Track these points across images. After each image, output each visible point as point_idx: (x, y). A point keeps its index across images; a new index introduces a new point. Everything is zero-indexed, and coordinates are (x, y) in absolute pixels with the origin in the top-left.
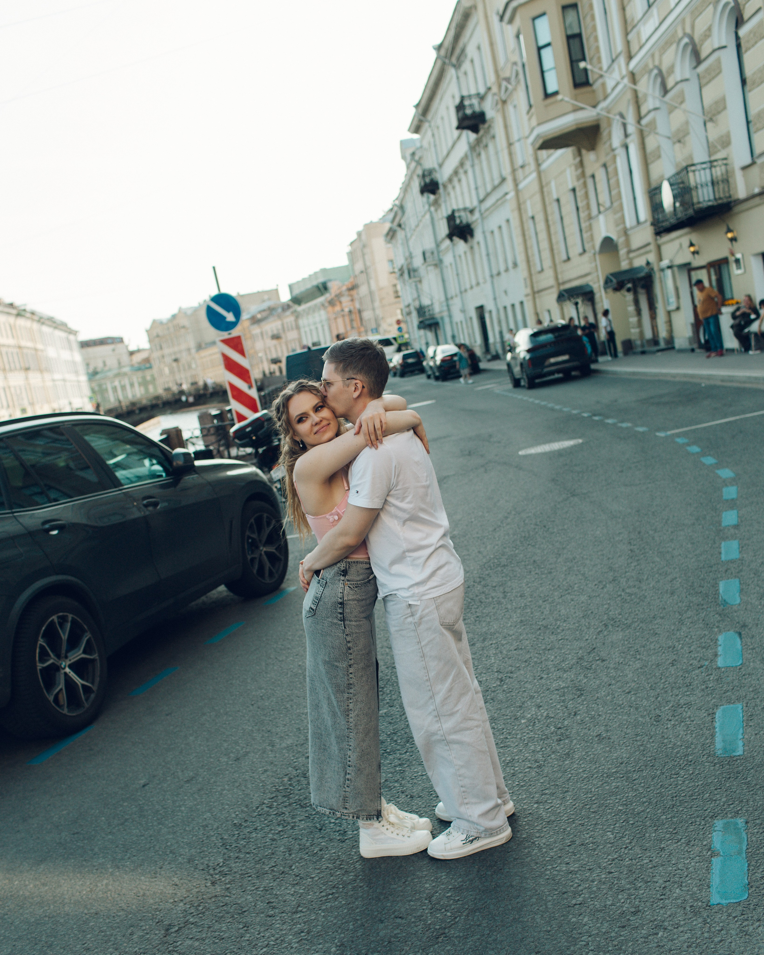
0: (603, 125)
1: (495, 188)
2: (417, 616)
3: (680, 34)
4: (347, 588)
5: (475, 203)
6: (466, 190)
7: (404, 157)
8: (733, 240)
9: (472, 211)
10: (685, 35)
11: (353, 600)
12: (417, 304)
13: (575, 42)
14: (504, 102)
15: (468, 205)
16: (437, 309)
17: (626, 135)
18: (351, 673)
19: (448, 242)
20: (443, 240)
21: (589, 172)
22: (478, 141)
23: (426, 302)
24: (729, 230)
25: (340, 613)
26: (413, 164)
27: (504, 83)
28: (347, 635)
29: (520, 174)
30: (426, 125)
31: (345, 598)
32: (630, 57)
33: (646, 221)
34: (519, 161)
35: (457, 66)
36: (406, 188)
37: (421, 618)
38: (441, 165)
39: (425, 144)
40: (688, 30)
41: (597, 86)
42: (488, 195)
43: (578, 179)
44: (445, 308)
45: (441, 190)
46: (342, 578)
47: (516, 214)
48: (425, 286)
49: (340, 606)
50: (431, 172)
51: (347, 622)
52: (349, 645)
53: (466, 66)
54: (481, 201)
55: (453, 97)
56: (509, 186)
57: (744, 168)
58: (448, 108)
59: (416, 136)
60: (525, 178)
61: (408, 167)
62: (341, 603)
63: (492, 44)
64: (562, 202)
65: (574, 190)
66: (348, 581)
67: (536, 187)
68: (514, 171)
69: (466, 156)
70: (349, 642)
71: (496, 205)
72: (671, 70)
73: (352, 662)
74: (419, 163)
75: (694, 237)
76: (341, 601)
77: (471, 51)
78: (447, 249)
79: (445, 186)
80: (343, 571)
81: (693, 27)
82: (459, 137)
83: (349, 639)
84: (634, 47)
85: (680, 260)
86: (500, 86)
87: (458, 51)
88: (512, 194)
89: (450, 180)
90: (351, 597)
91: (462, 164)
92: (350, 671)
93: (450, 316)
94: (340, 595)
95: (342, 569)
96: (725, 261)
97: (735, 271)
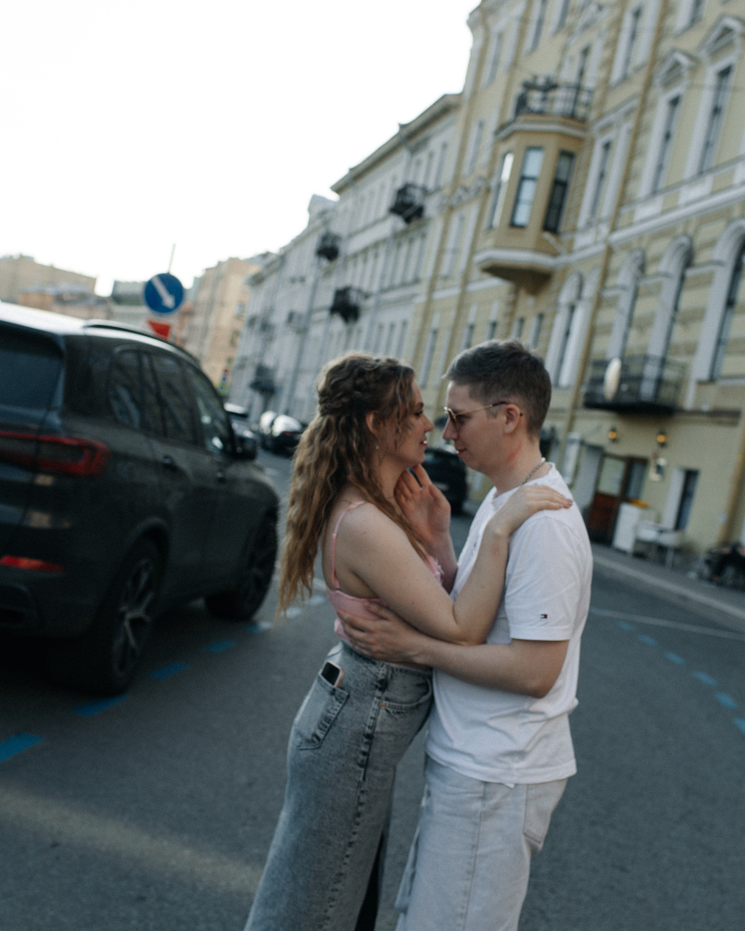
0: (557, 277)
1: (404, 285)
2: (492, 802)
3: (680, 230)
4: (383, 711)
5: (375, 288)
6: (368, 273)
7: (310, 210)
8: (663, 445)
9: (367, 296)
10: (685, 234)
11: (390, 734)
12: (257, 361)
13: (559, 189)
14: (451, 209)
15: (365, 287)
16: (280, 376)
17: (579, 297)
18: (347, 856)
19: (325, 314)
20: (320, 309)
21: (520, 313)
22: (405, 233)
23: (269, 362)
24: (662, 433)
25: (364, 753)
26: (318, 222)
27: (460, 192)
28: (362, 792)
29: (439, 284)
30: (350, 191)
31: (378, 729)
32: (614, 229)
33: (568, 387)
34: (444, 270)
35: (414, 151)
36: (298, 241)
37: (496, 807)
38: (351, 236)
39: (341, 209)
40: (691, 231)
41: (566, 238)
42: (392, 288)
43: (506, 315)
44: (290, 377)
45: (339, 261)
46: (378, 693)
47: (419, 320)
48: (275, 346)
49: (365, 740)
50: (336, 238)
51: (370, 771)
52: (360, 809)
53: (423, 156)
54: (383, 291)
55: (394, 179)
56: (422, 289)
57: (701, 383)
58: (383, 187)
59: (334, 197)
60: (444, 288)
61: (311, 222)
62: (369, 737)
63: (462, 150)
64: (477, 330)
65: (494, 325)
66: (387, 699)
67: (454, 303)
68: (435, 278)
69: (384, 241)
70: (361, 804)
71: (397, 302)
72: (657, 259)
73: (355, 838)
74: (326, 223)
75: (619, 425)
76: (368, 731)
77: (435, 144)
78: (320, 321)
79: (346, 259)
80: (381, 682)
81: (696, 231)
82: (384, 219)
83: (363, 799)
84: (622, 222)
85: (593, 440)
86: (453, 191)
87: (419, 138)
88: (422, 299)
89: (355, 256)
90: (386, 729)
91: (376, 245)
92: (348, 853)
93: (293, 389)
94: (370, 722)
95: (381, 677)
96: (644, 462)
97: (652, 475)
